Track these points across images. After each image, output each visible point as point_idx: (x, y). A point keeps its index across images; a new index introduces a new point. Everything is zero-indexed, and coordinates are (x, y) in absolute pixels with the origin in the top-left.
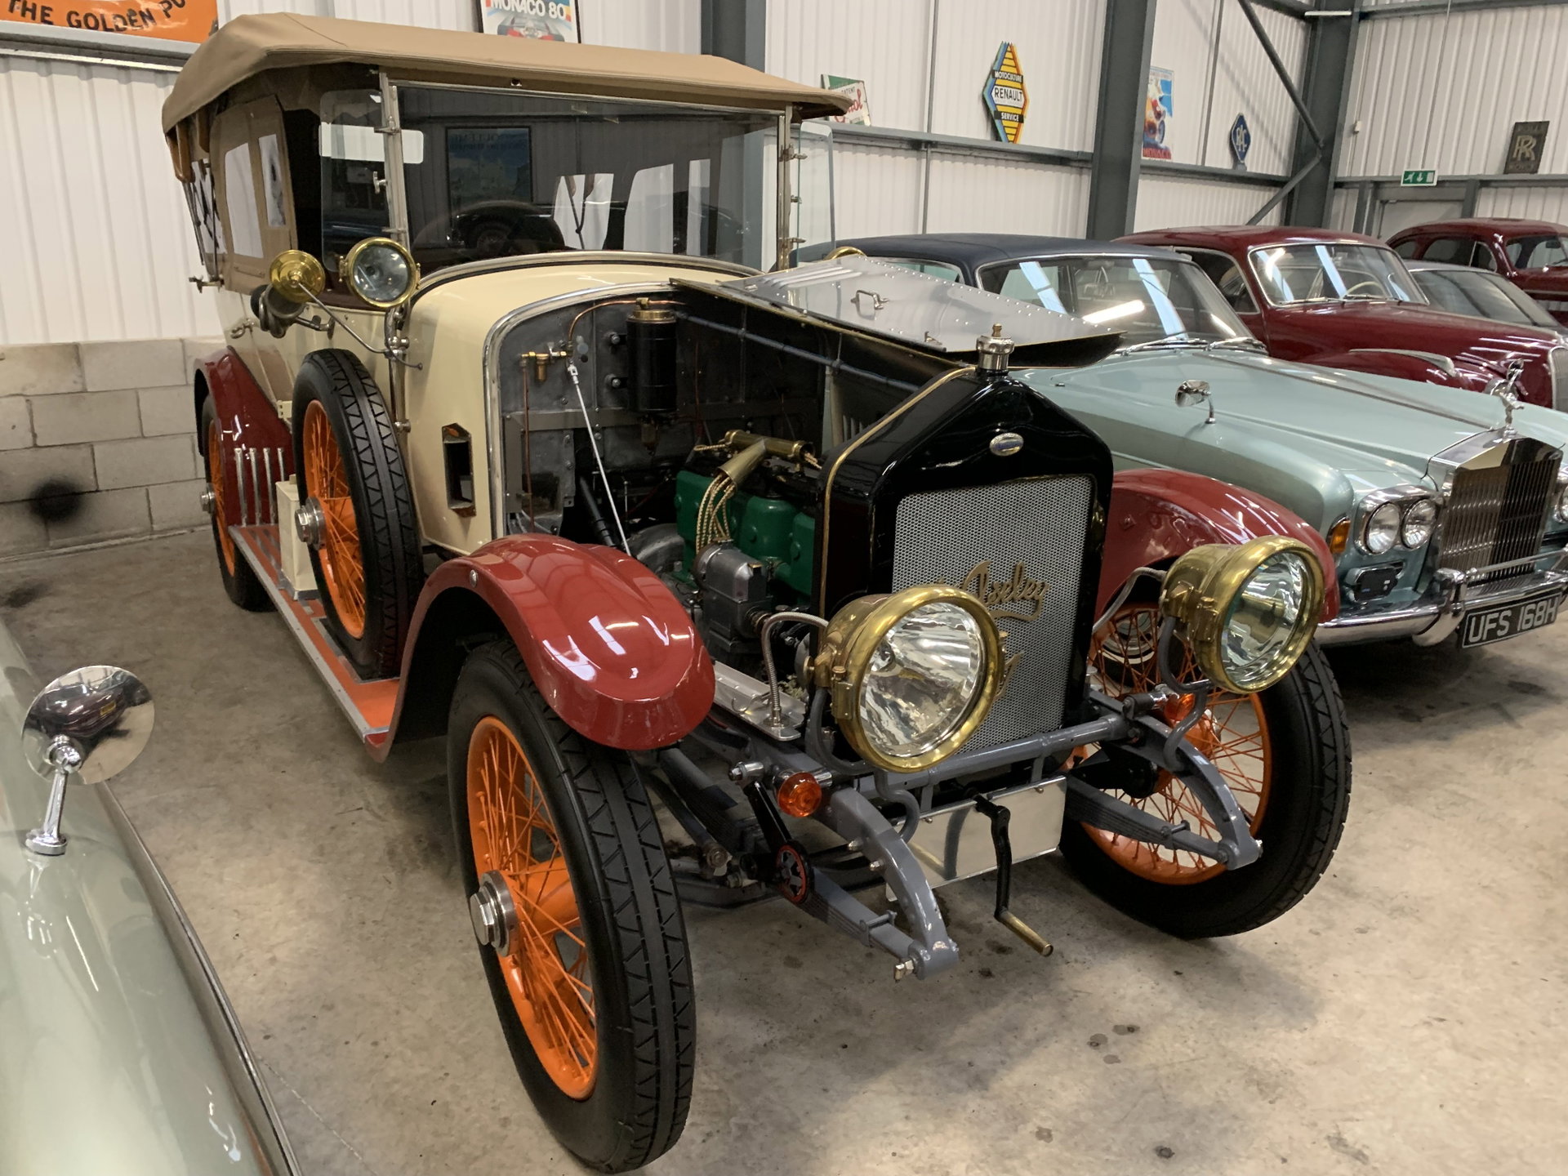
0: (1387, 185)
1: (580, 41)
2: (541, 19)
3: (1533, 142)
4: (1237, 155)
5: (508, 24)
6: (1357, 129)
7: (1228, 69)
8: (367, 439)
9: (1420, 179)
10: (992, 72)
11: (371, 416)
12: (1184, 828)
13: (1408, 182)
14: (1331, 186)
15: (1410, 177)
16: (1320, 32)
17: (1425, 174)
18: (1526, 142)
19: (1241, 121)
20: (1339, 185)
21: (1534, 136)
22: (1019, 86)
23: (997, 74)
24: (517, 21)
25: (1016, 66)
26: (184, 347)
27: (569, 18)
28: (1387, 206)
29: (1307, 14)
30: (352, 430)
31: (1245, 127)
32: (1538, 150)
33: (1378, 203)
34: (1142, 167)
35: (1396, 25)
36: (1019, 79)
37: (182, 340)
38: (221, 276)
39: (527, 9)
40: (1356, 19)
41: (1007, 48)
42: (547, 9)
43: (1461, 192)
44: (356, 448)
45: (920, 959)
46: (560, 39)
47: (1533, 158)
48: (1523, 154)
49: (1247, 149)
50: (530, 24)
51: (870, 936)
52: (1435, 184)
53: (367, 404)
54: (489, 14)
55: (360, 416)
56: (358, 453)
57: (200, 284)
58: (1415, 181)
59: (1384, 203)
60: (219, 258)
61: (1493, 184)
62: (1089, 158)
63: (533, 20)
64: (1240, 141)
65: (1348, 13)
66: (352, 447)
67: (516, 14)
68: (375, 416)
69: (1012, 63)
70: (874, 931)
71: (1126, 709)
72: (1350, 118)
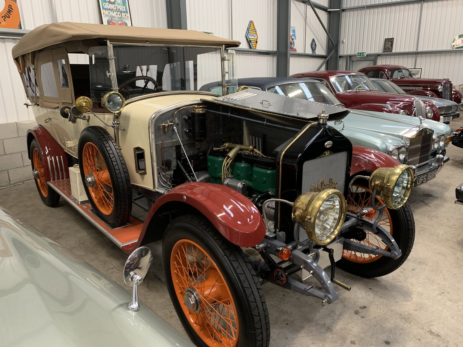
0: (353, 57)
1: (132, 26)
2: (120, 18)
3: (390, 43)
4: (313, 50)
5: (110, 20)
6: (344, 42)
7: (309, 26)
8: (113, 154)
9: (362, 55)
10: (248, 29)
11: (113, 147)
12: (377, 249)
13: (359, 56)
14: (338, 57)
15: (359, 54)
16: (332, 14)
17: (363, 53)
18: (388, 44)
19: (313, 40)
20: (340, 57)
21: (390, 42)
22: (255, 33)
23: (249, 30)
24: (113, 19)
25: (254, 27)
26: (17, 124)
27: (128, 17)
28: (353, 62)
29: (328, 10)
30: (108, 151)
31: (315, 42)
32: (392, 45)
33: (351, 61)
34: (291, 54)
35: (352, 13)
36: (255, 31)
38: (37, 103)
39: (115, 15)
40: (341, 11)
41: (251, 22)
42: (121, 15)
43: (373, 58)
44: (110, 157)
45: (329, 298)
46: (126, 25)
47: (391, 48)
48: (388, 47)
49: (316, 48)
50: (117, 20)
51: (308, 293)
52: (366, 56)
53: (111, 143)
54: (104, 17)
55: (110, 147)
56: (111, 158)
57: (27, 106)
58: (360, 55)
59: (353, 61)
60: (37, 97)
61: (381, 55)
62: (276, 52)
63: (117, 18)
64: (314, 46)
65: (339, 10)
67: (112, 17)
68: (114, 146)
69: (253, 26)
70: (309, 291)
71: (358, 216)
72: (342, 38)
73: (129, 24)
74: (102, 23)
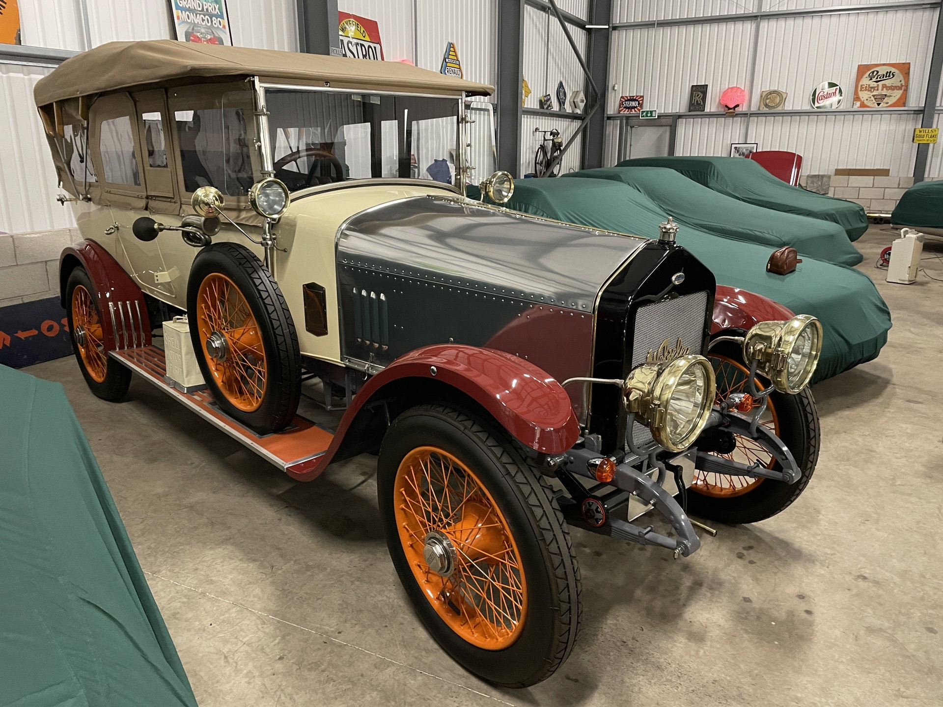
0: (631, 118)
1: (232, 45)
2: (209, 28)
3: (701, 95)
4: (561, 103)
5: (190, 30)
6: (616, 88)
7: (553, 56)
9: (649, 115)
10: (445, 59)
11: (266, 278)
12: (757, 467)
13: (644, 116)
14: (605, 119)
15: (644, 114)
16: (593, 35)
17: (651, 112)
18: (698, 95)
19: (561, 84)
20: (609, 118)
21: (701, 92)
22: (458, 67)
23: (447, 60)
24: (195, 28)
25: (456, 56)
27: (224, 27)
28: (633, 129)
29: (587, 27)
30: (256, 286)
31: (563, 88)
32: (704, 99)
33: (629, 127)
34: (523, 111)
35: (631, 32)
36: (458, 63)
37: (12, 237)
38: (89, 196)
39: (200, 21)
40: (611, 29)
41: (451, 46)
42: (212, 22)
43: (670, 121)
44: (261, 297)
46: (221, 42)
47: (702, 104)
48: (697, 101)
49: (565, 100)
50: (203, 31)
51: (646, 539)
52: (656, 117)
54: (179, 25)
55: (260, 278)
56: (263, 300)
57: (62, 201)
58: (647, 116)
59: (632, 127)
60: (87, 184)
61: (684, 117)
63: (204, 28)
64: (562, 96)
65: (607, 27)
66: (258, 296)
67: (195, 25)
68: (268, 278)
69: (454, 54)
71: (723, 409)
72: (611, 82)
73: (227, 42)
74: (176, 39)
